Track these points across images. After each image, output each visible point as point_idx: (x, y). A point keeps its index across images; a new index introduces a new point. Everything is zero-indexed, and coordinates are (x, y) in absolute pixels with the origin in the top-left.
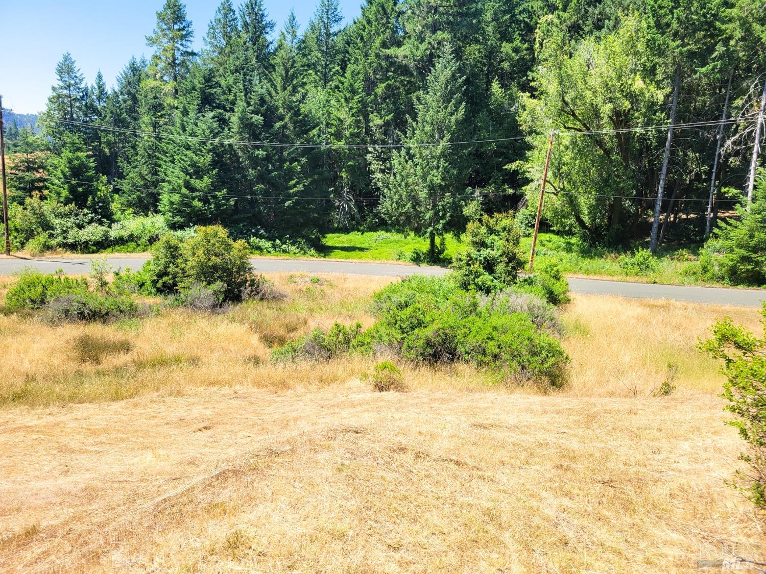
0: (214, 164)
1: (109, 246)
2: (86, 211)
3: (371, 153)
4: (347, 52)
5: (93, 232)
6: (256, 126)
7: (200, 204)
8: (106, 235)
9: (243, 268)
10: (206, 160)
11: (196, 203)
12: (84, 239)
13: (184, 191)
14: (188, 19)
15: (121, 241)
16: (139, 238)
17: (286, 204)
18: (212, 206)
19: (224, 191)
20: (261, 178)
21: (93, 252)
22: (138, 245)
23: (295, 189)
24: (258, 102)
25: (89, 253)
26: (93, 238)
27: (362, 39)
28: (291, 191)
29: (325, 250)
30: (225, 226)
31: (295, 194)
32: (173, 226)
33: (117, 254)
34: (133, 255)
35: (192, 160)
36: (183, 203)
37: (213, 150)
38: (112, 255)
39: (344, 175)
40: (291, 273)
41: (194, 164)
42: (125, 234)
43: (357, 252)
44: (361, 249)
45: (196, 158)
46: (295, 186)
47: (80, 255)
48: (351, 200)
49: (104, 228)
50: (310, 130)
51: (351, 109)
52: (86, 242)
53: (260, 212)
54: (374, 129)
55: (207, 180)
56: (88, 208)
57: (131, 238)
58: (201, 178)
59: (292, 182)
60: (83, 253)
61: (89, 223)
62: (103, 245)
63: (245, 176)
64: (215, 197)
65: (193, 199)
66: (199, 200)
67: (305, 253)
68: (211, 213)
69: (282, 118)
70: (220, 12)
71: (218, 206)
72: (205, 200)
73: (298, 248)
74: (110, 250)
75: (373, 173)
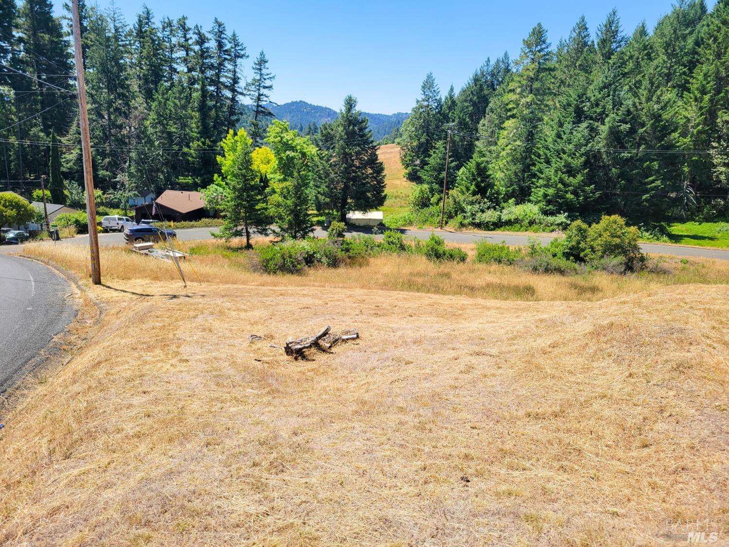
0: (586, 164)
1: (501, 226)
2: (486, 200)
3: (714, 148)
4: (697, 53)
5: (490, 216)
6: (622, 133)
7: (572, 196)
8: (500, 218)
10: (577, 162)
11: (570, 196)
12: (487, 220)
13: (560, 185)
14: (548, 41)
15: (509, 223)
16: (522, 221)
17: (644, 197)
18: (581, 198)
19: (592, 186)
20: (621, 175)
21: (491, 230)
22: (521, 226)
23: (653, 185)
24: (626, 113)
25: (489, 230)
26: (492, 220)
27: (716, 39)
28: (649, 186)
29: (676, 238)
31: (652, 189)
32: (546, 213)
33: (507, 232)
34: (519, 233)
35: (566, 161)
36: (557, 195)
37: (586, 154)
38: (504, 233)
39: (686, 169)
40: (660, 255)
41: (567, 165)
42: (512, 217)
43: (707, 240)
44: (711, 239)
45: (570, 160)
46: (653, 182)
47: (483, 232)
48: (691, 192)
49: (498, 213)
50: (670, 134)
51: (701, 108)
52: (487, 223)
53: (617, 203)
54: (720, 125)
55: (580, 177)
56: (487, 198)
57: (517, 221)
58: (574, 176)
59: (651, 179)
60: (485, 230)
61: (489, 208)
62: (498, 225)
63: (606, 174)
64: (583, 191)
65: (566, 192)
66: (571, 193)
67: (658, 239)
68: (579, 203)
69: (643, 125)
70: (575, 31)
71: (586, 198)
72: (574, 193)
73: (651, 234)
74: (502, 229)
75: (715, 166)
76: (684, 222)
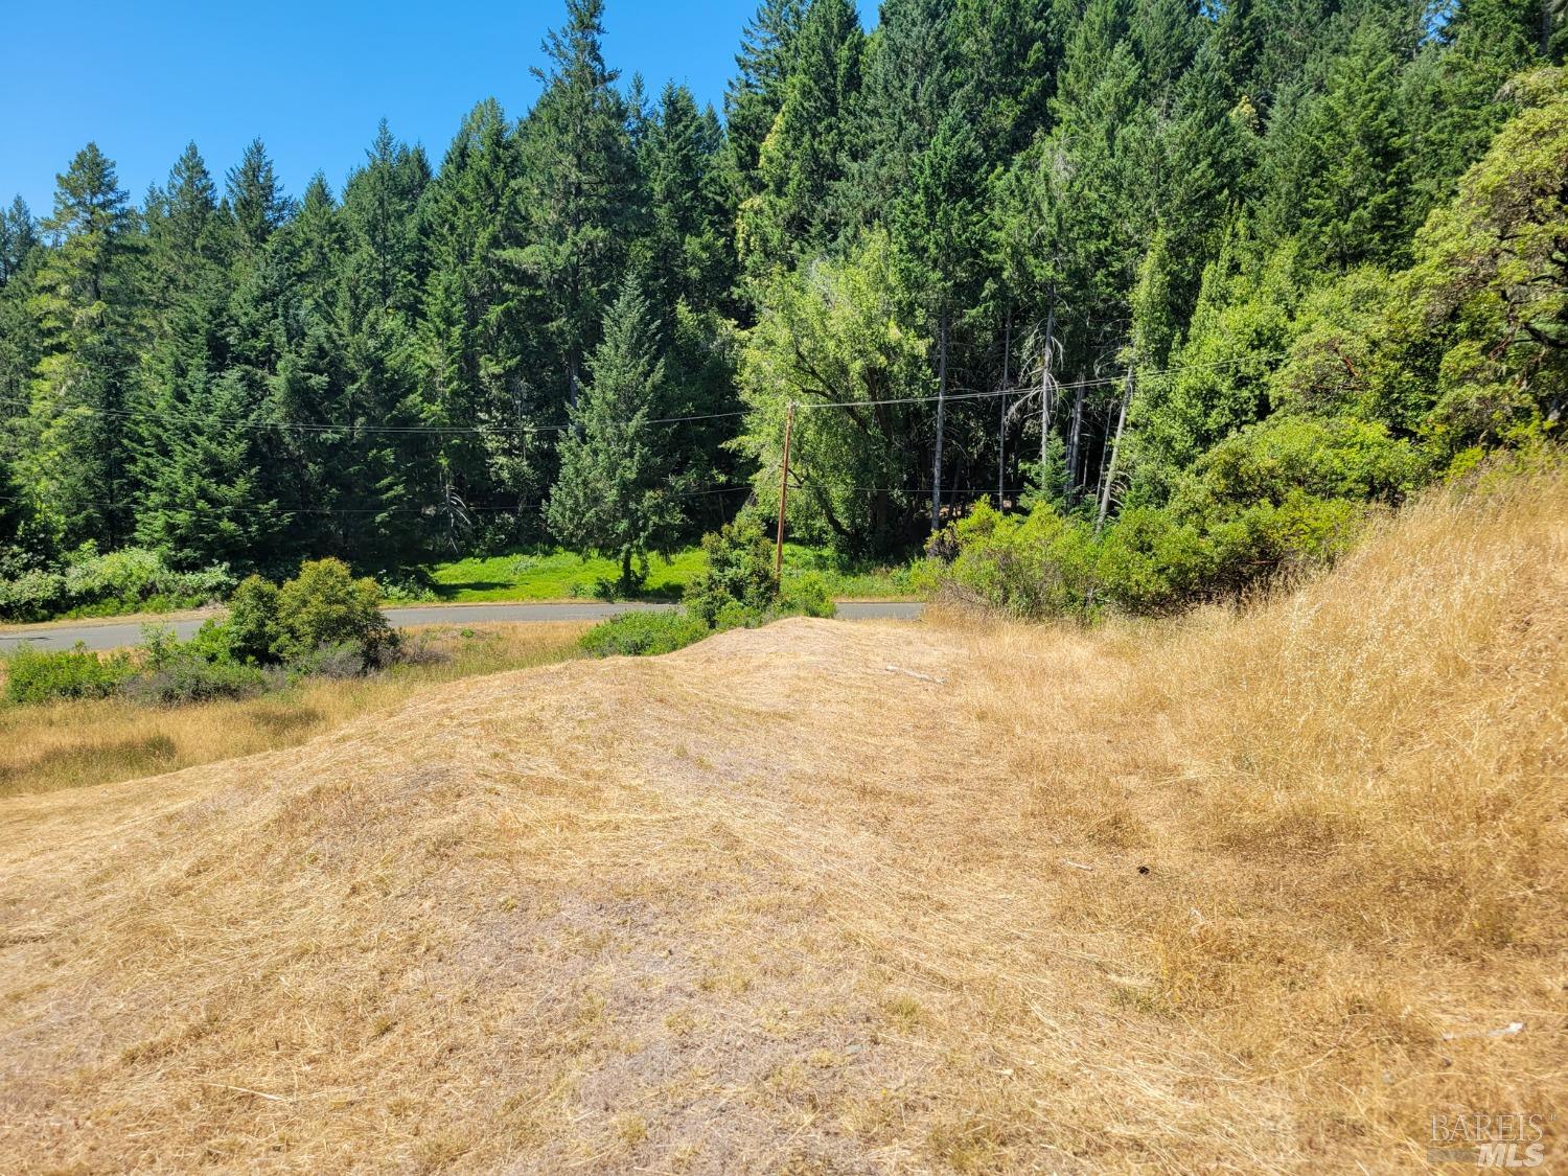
0: (252, 456)
1: (70, 608)
2: (15, 548)
3: (483, 422)
4: (425, 249)
5: (34, 585)
6: (315, 392)
7: (232, 526)
8: (62, 589)
9: (378, 619)
10: (232, 452)
11: (227, 525)
12: (27, 595)
13: (201, 504)
14: (121, 187)
15: (89, 598)
16: (122, 589)
17: (378, 519)
18: (254, 528)
19: (273, 502)
20: (329, 477)
21: (43, 620)
22: (122, 603)
23: (391, 494)
24: (316, 353)
25: (37, 621)
26: (41, 594)
27: (452, 228)
28: (384, 497)
29: (447, 592)
30: (343, 558)
31: (391, 502)
32: (178, 566)
33: (88, 620)
34: (118, 619)
35: (206, 451)
36: (198, 526)
37: (248, 435)
38: (80, 622)
39: (444, 462)
40: (425, 626)
41: (211, 459)
42: (96, 584)
43: (498, 591)
44: (504, 586)
45: (213, 447)
46: (389, 487)
47: (20, 627)
48: (459, 504)
49: (56, 577)
50: (405, 395)
51: (450, 351)
52: (29, 603)
53: (329, 534)
54: (486, 380)
55: (243, 484)
56: (20, 543)
57: (108, 591)
58: (231, 483)
59: (385, 482)
60: (25, 621)
61: (27, 567)
62: (59, 605)
63: (298, 476)
64: (255, 513)
65: (219, 518)
66: (230, 520)
67: (417, 598)
68: (250, 539)
69: (353, 378)
70: (179, 174)
71: (263, 528)
72: (235, 517)
73: (403, 589)
74: (73, 613)
75: (491, 455)
76: (457, 561)
